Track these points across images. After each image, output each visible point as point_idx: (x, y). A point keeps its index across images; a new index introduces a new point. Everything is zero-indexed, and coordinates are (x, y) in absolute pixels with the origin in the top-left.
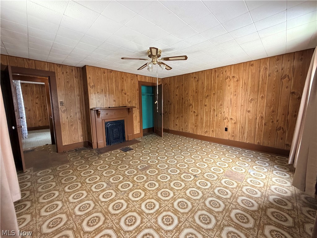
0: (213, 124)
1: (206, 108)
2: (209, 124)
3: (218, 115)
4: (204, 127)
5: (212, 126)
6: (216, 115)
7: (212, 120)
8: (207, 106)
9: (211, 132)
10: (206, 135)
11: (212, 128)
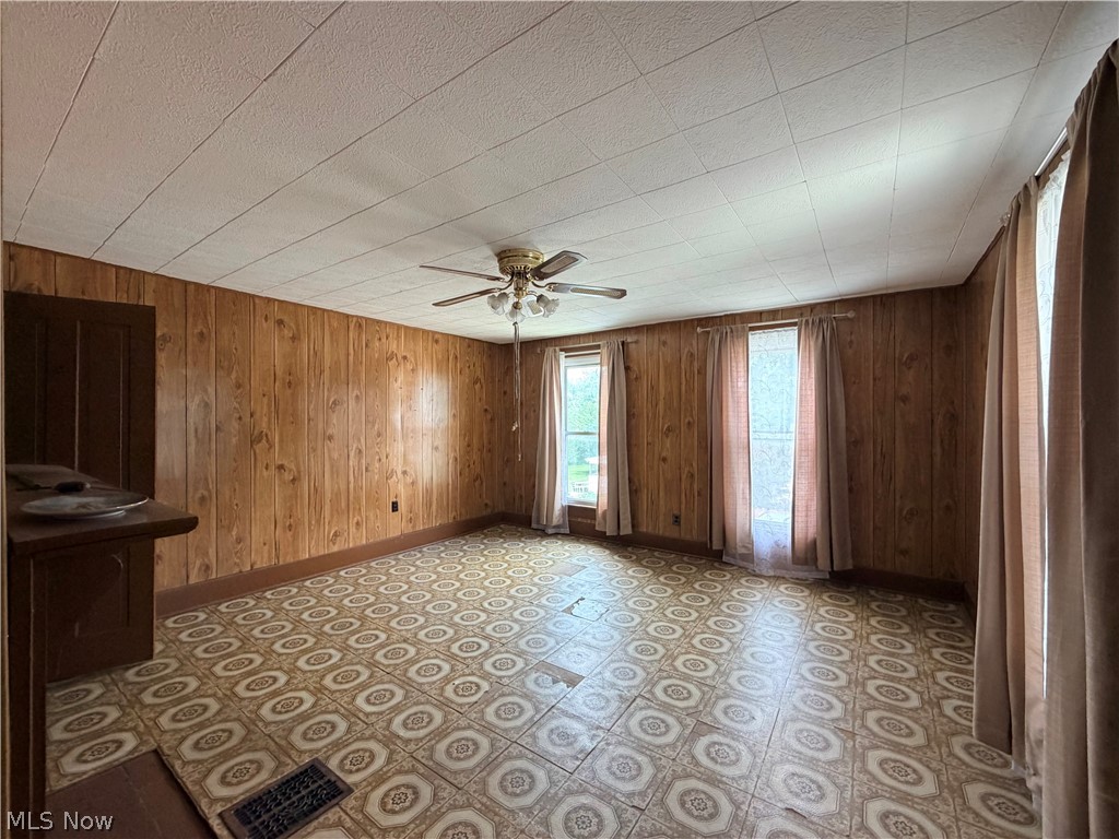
0: (357, 499)
1: (331, 445)
2: (343, 505)
3: (370, 468)
4: (327, 521)
5: (354, 509)
6: (366, 468)
7: (355, 487)
8: (336, 437)
9: (353, 529)
10: (335, 549)
11: (354, 516)
